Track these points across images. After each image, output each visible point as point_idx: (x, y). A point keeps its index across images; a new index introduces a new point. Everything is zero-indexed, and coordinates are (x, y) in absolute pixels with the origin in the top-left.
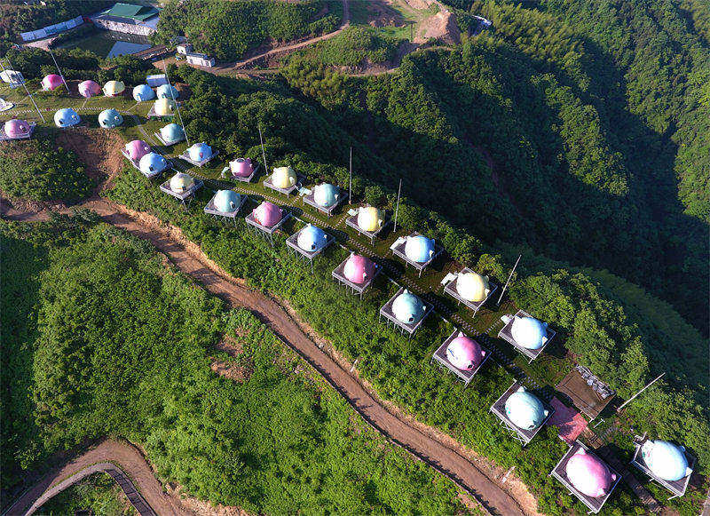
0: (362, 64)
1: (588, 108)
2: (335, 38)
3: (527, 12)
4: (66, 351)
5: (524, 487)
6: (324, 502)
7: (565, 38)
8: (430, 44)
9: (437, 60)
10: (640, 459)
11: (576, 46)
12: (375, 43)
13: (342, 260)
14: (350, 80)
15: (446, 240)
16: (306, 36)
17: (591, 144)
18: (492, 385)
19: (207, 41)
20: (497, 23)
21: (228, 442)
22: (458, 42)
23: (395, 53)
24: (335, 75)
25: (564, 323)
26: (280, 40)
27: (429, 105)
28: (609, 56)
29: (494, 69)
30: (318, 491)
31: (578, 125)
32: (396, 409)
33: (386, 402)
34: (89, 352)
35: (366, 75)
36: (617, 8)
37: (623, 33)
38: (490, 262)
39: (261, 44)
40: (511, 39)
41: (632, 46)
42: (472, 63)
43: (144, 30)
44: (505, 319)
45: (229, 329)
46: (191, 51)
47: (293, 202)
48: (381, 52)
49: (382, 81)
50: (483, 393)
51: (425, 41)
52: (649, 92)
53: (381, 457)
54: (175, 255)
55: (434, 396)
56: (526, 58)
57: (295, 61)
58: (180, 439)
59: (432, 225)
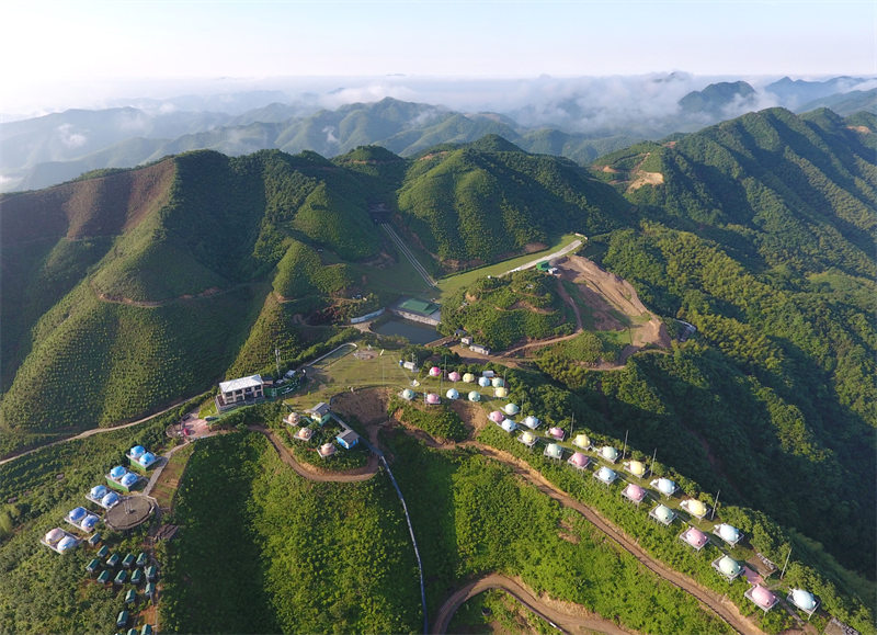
0: (597, 362)
1: (791, 407)
2: (574, 340)
3: (727, 321)
4: (472, 521)
5: (732, 604)
6: (629, 606)
7: (763, 346)
8: (647, 347)
9: (654, 360)
10: (792, 597)
11: (776, 352)
12: (606, 347)
13: (624, 488)
14: (590, 372)
15: (681, 482)
16: (552, 337)
17: (799, 439)
18: (712, 555)
19: (484, 336)
20: (701, 329)
21: (574, 572)
22: (669, 346)
23: (621, 353)
24: (578, 369)
25: (747, 530)
26: (533, 338)
27: (651, 396)
28: (811, 360)
29: (701, 370)
30: (625, 600)
31: (784, 421)
32: (662, 564)
33: (656, 561)
34: (483, 523)
35: (600, 369)
36: (811, 321)
37: (822, 343)
38: (706, 496)
39: (519, 340)
40: (715, 343)
41: (833, 354)
42: (683, 365)
43: (432, 322)
44: (717, 527)
45: (564, 516)
46: (472, 342)
47: (591, 454)
48: (611, 354)
49: (613, 375)
50: (707, 559)
51: (643, 345)
52: (858, 395)
53: (657, 584)
54: (525, 476)
55: (682, 558)
56: (730, 361)
57: (547, 355)
58: (545, 569)
59: (672, 474)
